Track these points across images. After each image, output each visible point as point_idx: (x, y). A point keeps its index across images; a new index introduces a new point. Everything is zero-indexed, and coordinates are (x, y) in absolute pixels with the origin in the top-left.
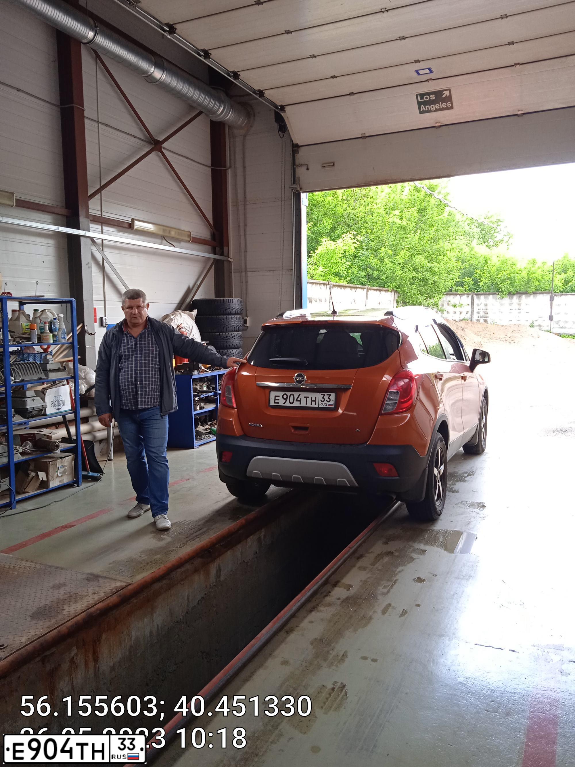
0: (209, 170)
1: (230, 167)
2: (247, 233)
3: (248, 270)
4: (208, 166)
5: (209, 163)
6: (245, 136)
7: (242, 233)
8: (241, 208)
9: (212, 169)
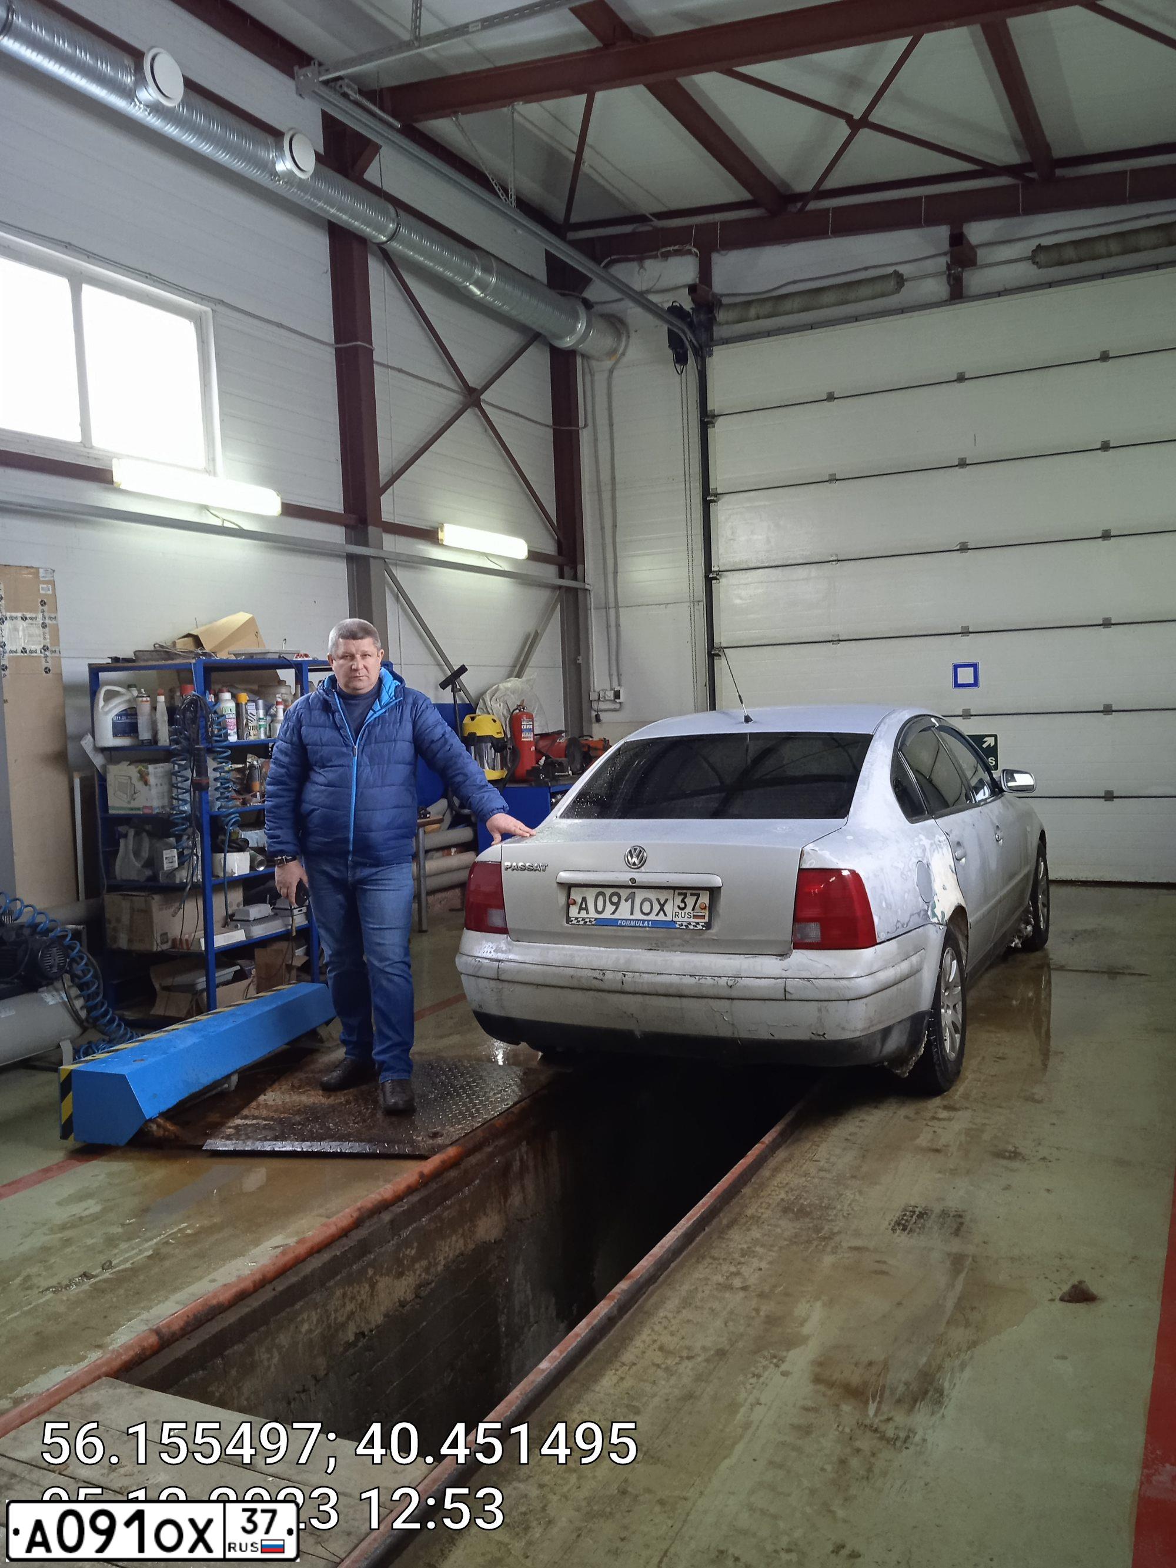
0: (551, 431)
1: (586, 426)
2: (618, 540)
3: (620, 605)
4: (548, 426)
5: (550, 421)
6: (611, 371)
7: (609, 540)
8: (606, 496)
9: (554, 429)
